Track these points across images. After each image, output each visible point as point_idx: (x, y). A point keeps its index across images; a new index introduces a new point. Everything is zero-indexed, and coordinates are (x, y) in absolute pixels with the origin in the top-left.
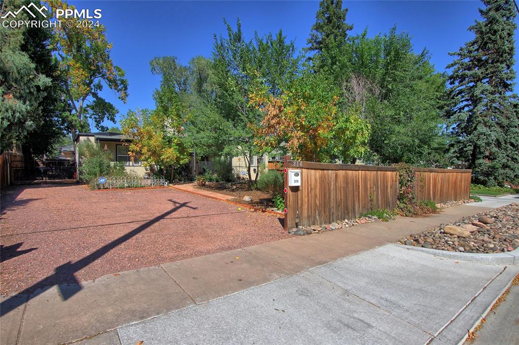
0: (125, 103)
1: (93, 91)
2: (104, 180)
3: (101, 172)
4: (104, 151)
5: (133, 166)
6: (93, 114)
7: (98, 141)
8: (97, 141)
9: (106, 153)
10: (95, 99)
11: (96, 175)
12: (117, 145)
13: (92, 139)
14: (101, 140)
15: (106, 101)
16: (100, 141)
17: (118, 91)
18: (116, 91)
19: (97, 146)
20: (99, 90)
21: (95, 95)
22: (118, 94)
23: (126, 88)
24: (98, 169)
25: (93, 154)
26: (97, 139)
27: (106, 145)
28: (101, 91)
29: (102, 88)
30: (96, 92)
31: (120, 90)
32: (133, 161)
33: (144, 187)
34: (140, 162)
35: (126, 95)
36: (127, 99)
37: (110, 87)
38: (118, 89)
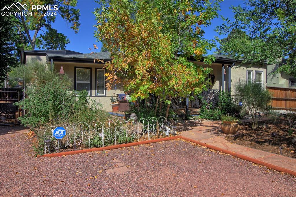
0: (76, 32)
1: (46, 23)
2: (62, 132)
3: (57, 110)
4: (59, 75)
5: (96, 96)
6: (46, 45)
7: (52, 60)
8: (50, 60)
9: (62, 79)
10: (48, 31)
11: (47, 117)
12: (75, 68)
13: (44, 59)
14: (56, 59)
15: (58, 32)
16: (54, 60)
17: (70, 21)
18: (68, 21)
19: (50, 69)
20: (52, 22)
21: (48, 26)
22: (70, 24)
23: (77, 19)
24: (50, 105)
25: (44, 79)
26: (50, 58)
27: (62, 66)
28: (54, 22)
29: (56, 19)
30: (50, 24)
31: (72, 20)
32: (96, 89)
33: (136, 141)
34: (105, 91)
35: (77, 25)
36: (79, 29)
37: (62, 18)
38: (70, 19)
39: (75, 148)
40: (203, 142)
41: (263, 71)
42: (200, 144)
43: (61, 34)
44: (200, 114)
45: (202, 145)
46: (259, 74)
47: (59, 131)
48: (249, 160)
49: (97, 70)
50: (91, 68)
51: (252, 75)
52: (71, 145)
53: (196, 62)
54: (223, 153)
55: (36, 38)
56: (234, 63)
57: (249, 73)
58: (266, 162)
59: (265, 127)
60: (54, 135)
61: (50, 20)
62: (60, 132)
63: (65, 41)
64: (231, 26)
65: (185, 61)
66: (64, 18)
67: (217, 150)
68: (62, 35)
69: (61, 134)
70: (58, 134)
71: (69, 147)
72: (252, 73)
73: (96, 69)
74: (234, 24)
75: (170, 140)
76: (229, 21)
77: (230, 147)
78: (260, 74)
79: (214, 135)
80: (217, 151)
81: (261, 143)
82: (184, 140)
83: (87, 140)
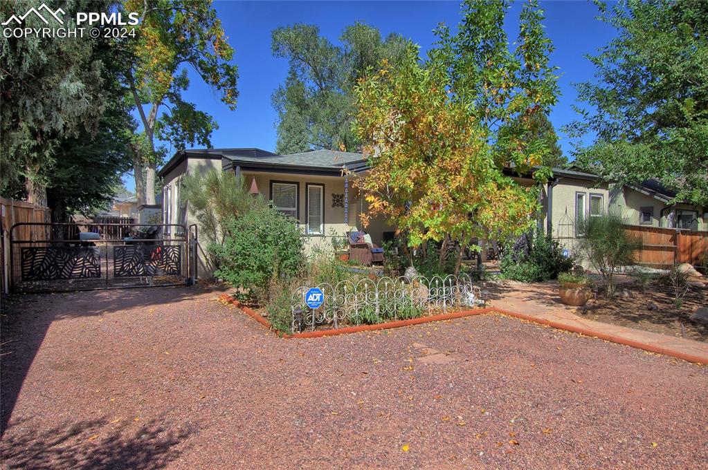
0: (232, 109)
1: (172, 91)
2: (319, 296)
5: (306, 235)
6: (173, 133)
7: (238, 168)
8: (234, 168)
10: (176, 106)
12: (271, 182)
13: (219, 166)
14: (245, 166)
15: (196, 109)
16: (241, 168)
17: (219, 88)
18: (216, 88)
20: (182, 89)
21: (175, 97)
22: (220, 94)
23: (233, 83)
26: (235, 165)
27: (254, 180)
28: (185, 89)
29: (190, 84)
30: (178, 92)
31: (224, 86)
32: (306, 223)
33: (426, 315)
34: (321, 226)
35: (234, 95)
36: (238, 102)
37: (204, 82)
38: (220, 84)
39: (336, 324)
40: (540, 317)
41: (602, 195)
42: (537, 320)
43: (201, 113)
44: (502, 272)
45: (541, 322)
46: (595, 199)
47: (314, 295)
48: (635, 346)
49: (309, 186)
50: (298, 184)
51: (585, 201)
52: (329, 320)
53: (518, 178)
54: (584, 336)
55: (155, 120)
56: (557, 180)
57: (580, 197)
58: (665, 348)
59: (627, 294)
60: (307, 302)
61: (178, 85)
62: (315, 297)
63: (210, 125)
64: (590, 123)
65: (500, 175)
66: (207, 82)
67: (572, 330)
68: (204, 116)
69: (317, 301)
70: (312, 299)
71: (324, 323)
72: (584, 197)
73: (307, 184)
74: (596, 119)
75: (479, 314)
76: (586, 114)
77: (591, 326)
78: (598, 199)
79: (544, 306)
80: (572, 332)
81: (635, 320)
82: (503, 315)
83: (353, 312)
